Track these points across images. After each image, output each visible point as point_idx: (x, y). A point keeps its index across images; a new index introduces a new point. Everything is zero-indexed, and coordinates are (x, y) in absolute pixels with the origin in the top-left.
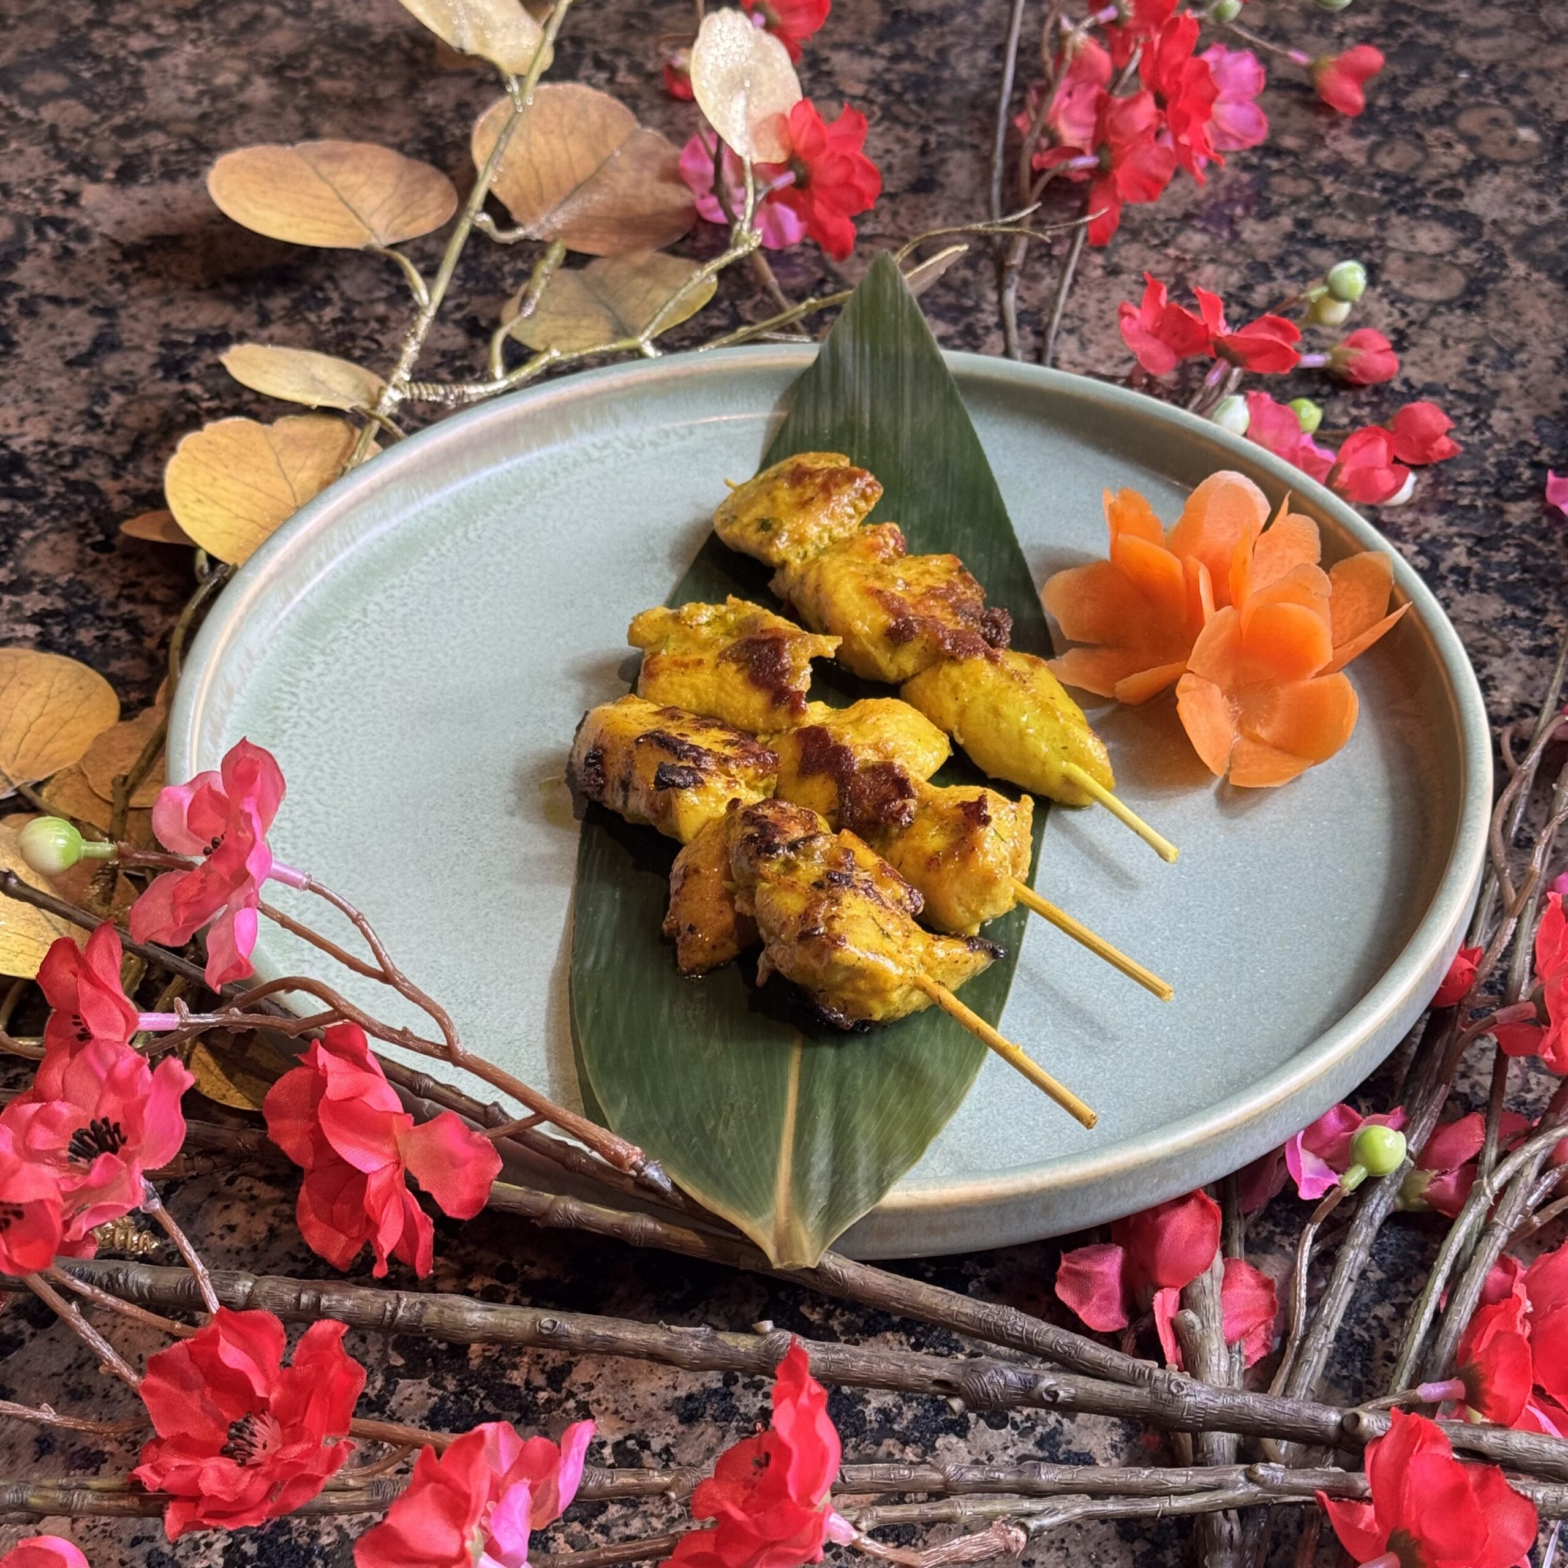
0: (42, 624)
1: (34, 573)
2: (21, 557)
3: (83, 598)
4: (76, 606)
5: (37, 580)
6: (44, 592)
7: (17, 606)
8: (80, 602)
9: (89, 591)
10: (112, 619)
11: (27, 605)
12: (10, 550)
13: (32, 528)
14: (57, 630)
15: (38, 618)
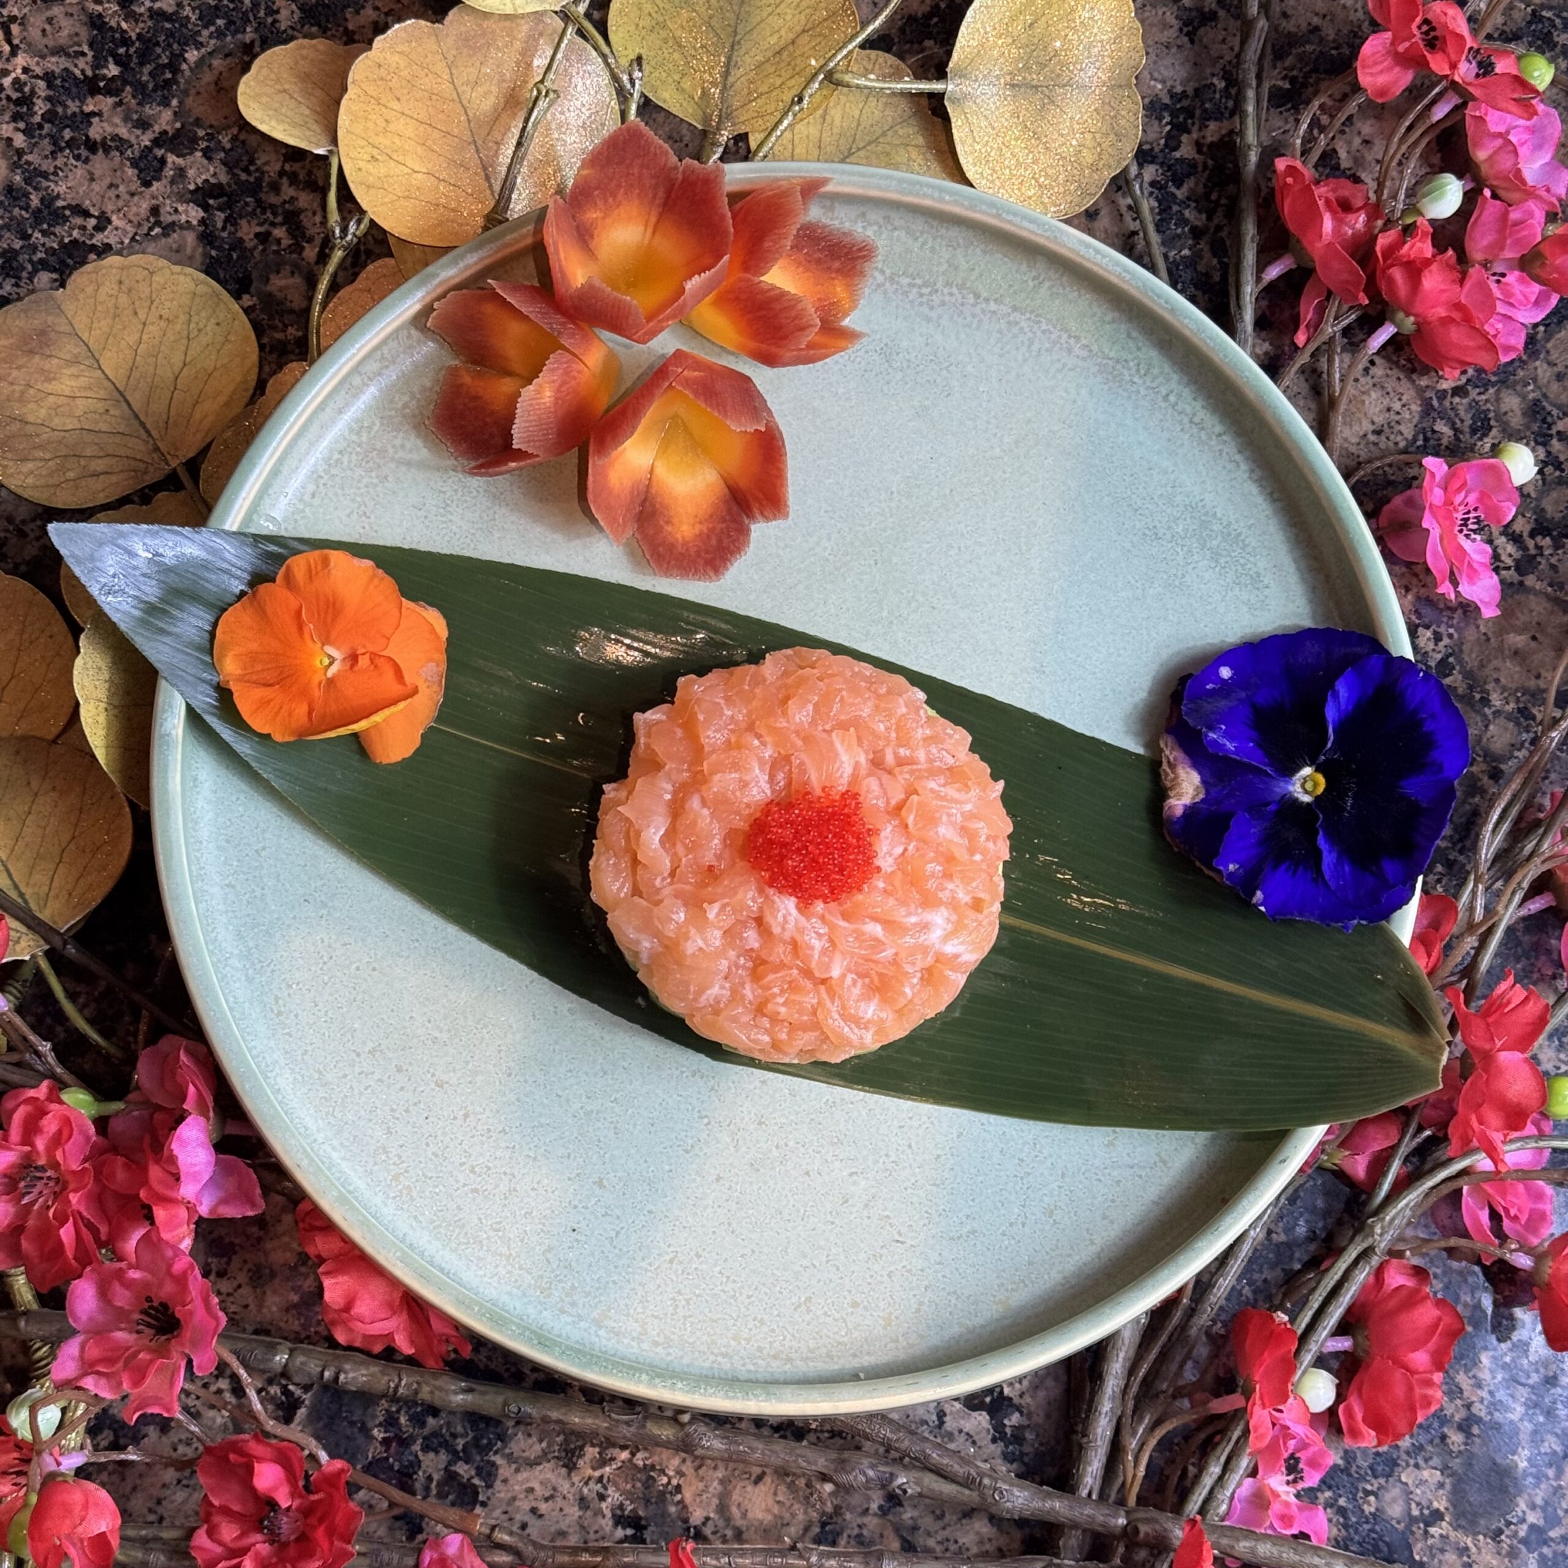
0: (206, 207)
1: (198, 122)
2: (186, 93)
3: (246, 170)
4: (238, 182)
5: (201, 133)
6: (207, 154)
7: (181, 172)
8: (243, 176)
9: (252, 162)
10: (273, 208)
11: (191, 173)
12: (174, 81)
13: (199, 45)
14: (220, 217)
15: (202, 196)
